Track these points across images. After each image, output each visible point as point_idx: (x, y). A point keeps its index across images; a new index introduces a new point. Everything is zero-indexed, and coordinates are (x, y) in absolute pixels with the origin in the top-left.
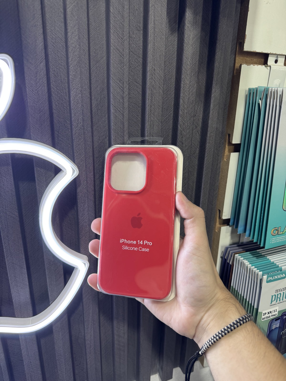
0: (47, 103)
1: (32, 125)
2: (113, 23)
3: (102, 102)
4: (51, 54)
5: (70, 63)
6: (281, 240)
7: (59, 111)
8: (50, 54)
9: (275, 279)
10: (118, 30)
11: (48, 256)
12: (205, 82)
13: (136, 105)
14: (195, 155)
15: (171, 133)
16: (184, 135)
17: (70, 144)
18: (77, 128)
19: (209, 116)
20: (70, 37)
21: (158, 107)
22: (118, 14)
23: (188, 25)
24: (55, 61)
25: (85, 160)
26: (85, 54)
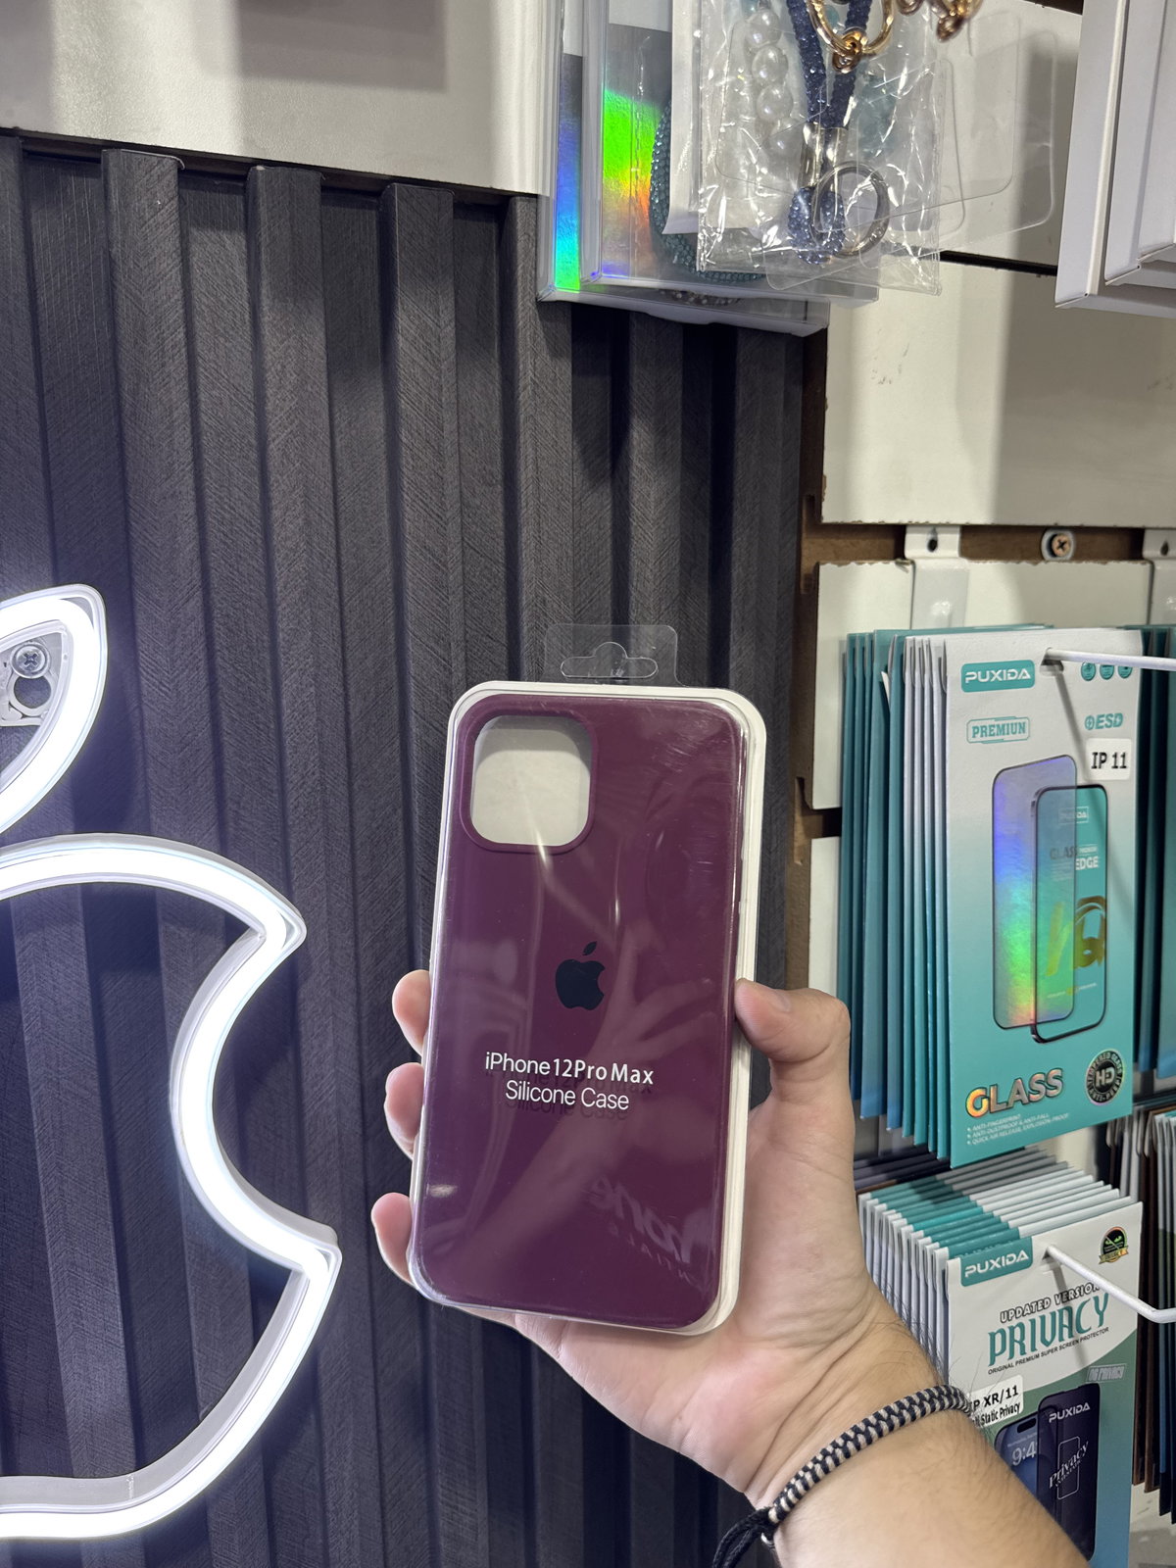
0: (207, 718)
1: (156, 789)
2: (410, 474)
3: (380, 703)
4: (218, 567)
5: (280, 595)
6: (1004, 1130)
7: (241, 737)
8: (215, 567)
9: (992, 1268)
10: (428, 492)
12: (706, 624)
17: (275, 840)
18: (301, 791)
20: (281, 520)
22: (424, 447)
23: (639, 465)
24: (229, 585)
25: (328, 888)
26: (325, 566)
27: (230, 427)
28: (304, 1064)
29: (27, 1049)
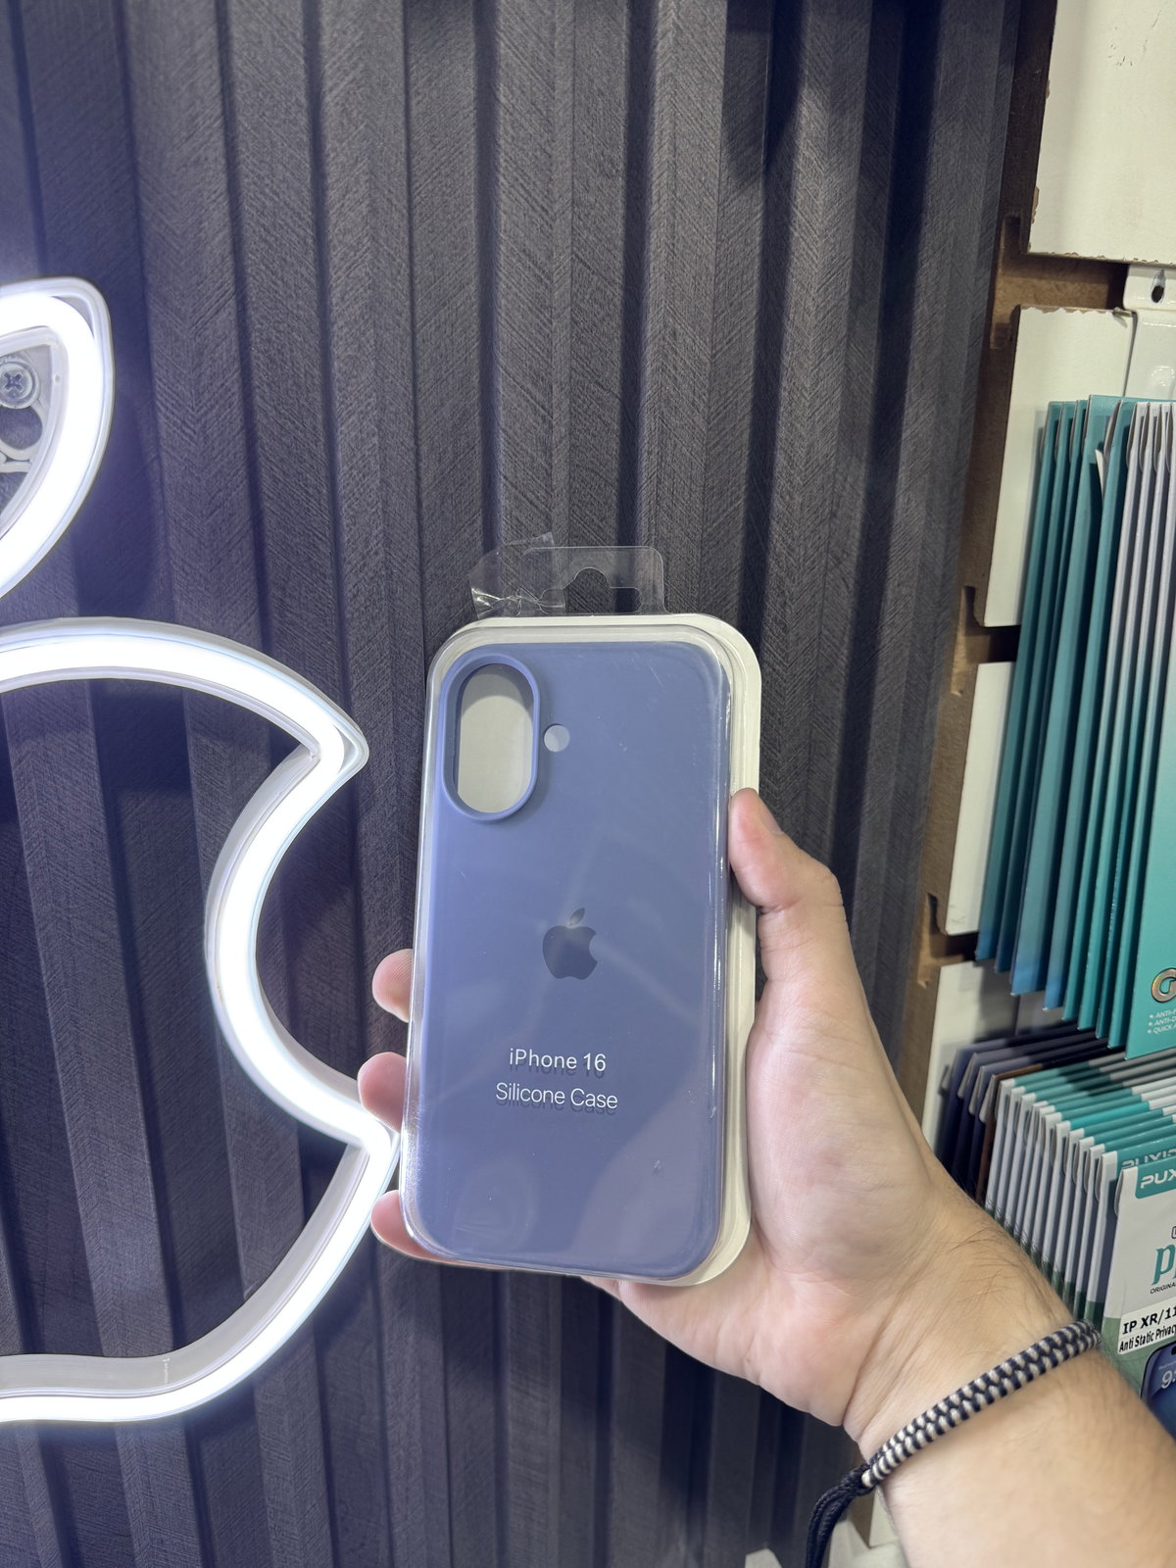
0: (242, 472)
1: (180, 563)
2: (507, 150)
3: (459, 466)
4: (257, 273)
5: (335, 308)
7: (287, 504)
8: (254, 273)
9: (1170, 1179)
10: (531, 175)
11: (239, 1099)
12: (872, 381)
13: (597, 478)
14: (836, 673)
15: (736, 587)
16: (792, 595)
17: (330, 639)
18: (361, 575)
19: (891, 518)
20: (338, 205)
21: (688, 484)
22: (528, 112)
23: (806, 153)
24: (272, 300)
25: (395, 700)
26: (394, 272)
27: (272, 77)
28: (366, 909)
29: (30, 881)
